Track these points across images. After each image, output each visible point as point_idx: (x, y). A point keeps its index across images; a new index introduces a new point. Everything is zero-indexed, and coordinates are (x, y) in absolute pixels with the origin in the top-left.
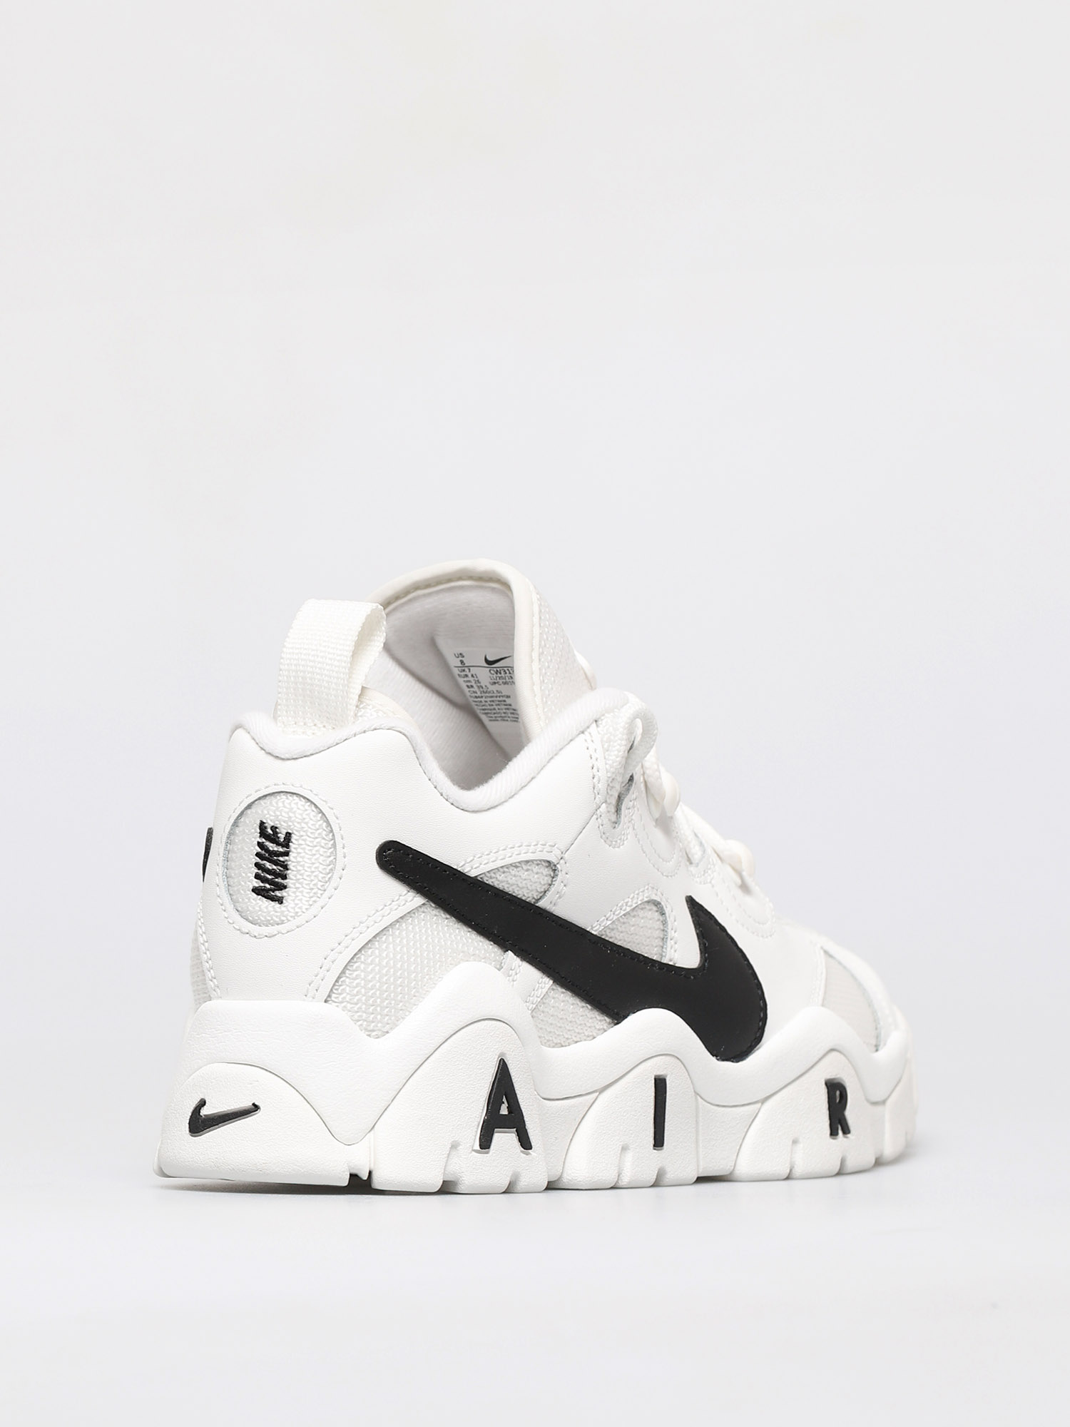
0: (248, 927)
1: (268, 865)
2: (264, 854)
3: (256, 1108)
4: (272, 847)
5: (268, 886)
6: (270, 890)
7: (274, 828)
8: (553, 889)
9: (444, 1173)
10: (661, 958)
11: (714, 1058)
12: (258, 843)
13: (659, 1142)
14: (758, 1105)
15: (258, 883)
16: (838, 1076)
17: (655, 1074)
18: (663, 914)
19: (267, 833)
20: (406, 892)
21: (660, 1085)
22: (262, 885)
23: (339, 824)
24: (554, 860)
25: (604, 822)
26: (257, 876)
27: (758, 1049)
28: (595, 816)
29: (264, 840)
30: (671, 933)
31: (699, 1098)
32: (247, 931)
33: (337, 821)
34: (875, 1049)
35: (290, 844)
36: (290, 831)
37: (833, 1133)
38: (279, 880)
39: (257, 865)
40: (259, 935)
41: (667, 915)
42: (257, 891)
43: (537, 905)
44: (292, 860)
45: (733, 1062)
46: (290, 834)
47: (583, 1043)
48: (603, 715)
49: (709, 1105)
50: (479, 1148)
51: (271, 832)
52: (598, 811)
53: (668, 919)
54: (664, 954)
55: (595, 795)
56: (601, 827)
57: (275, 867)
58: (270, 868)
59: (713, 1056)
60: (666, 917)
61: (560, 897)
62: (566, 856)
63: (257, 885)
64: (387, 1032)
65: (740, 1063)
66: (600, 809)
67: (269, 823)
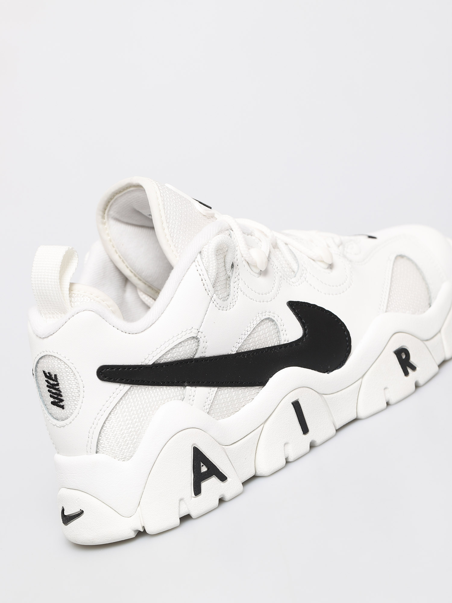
0: (56, 422)
1: (54, 391)
2: (50, 386)
3: (82, 512)
4: (52, 382)
5: (57, 401)
6: (58, 402)
7: (49, 373)
8: (200, 348)
9: (179, 515)
10: (280, 342)
11: (326, 374)
12: (46, 380)
13: (305, 430)
14: (361, 379)
15: (52, 400)
16: (400, 346)
17: (291, 402)
18: (273, 321)
19: (48, 376)
20: (119, 386)
21: (297, 405)
22: (54, 400)
23: (74, 366)
24: (195, 335)
25: (218, 302)
26: (51, 396)
27: (350, 356)
28: (212, 302)
29: (48, 379)
30: (280, 328)
31: (323, 395)
32: (55, 424)
33: (73, 365)
34: (429, 306)
35: (58, 380)
36: (56, 374)
37: (406, 374)
38: (59, 397)
39: (49, 391)
40: (60, 426)
41: (276, 320)
42: (53, 403)
43: (194, 358)
44: (61, 387)
45: (338, 369)
46: (56, 375)
47: (247, 404)
48: (203, 248)
49: (331, 395)
50: (195, 496)
51: (48, 375)
52: (212, 299)
53: (277, 322)
54: (280, 340)
55: (208, 293)
56: (217, 305)
57: (56, 391)
58: (54, 392)
59: (325, 373)
60: (275, 322)
61: (206, 348)
62: (201, 330)
63: (53, 401)
64: (132, 456)
65: (343, 367)
66: (214, 297)
67: (47, 371)
